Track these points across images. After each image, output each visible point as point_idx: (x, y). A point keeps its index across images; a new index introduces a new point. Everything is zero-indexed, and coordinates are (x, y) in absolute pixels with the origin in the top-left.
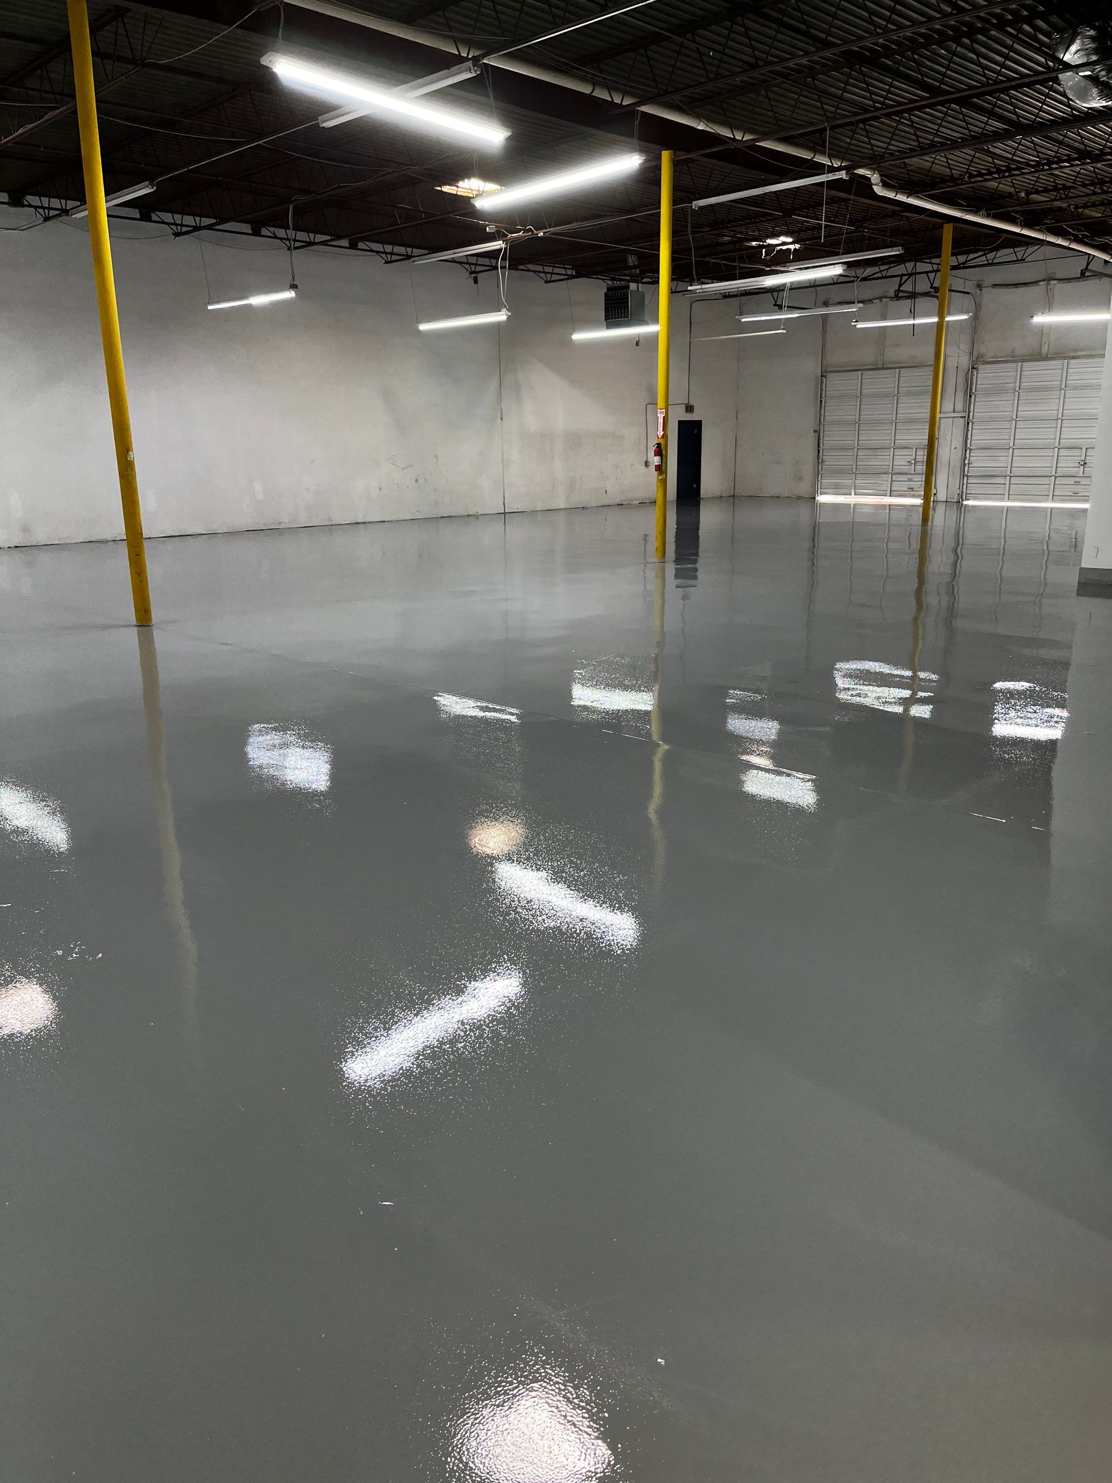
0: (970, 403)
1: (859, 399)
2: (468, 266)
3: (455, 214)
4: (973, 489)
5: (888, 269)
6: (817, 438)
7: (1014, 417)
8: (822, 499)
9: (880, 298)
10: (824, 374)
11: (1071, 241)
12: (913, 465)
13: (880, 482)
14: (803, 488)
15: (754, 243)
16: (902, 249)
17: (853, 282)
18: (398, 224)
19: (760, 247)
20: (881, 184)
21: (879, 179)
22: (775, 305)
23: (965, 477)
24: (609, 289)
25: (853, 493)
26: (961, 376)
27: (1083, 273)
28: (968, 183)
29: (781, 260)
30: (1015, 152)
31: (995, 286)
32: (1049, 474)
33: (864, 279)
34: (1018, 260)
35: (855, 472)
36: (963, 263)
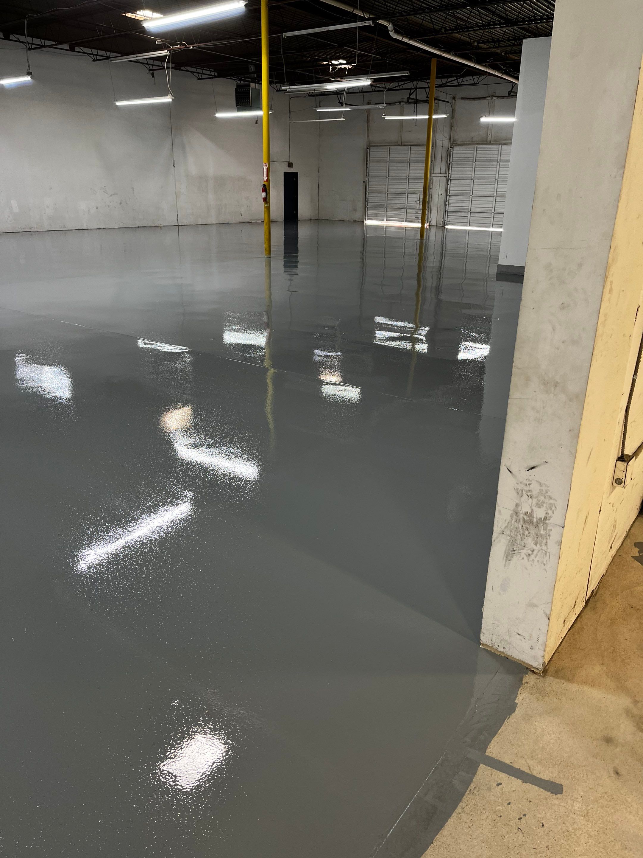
0: (449, 168)
1: (388, 163)
2: (148, 65)
3: (135, 31)
4: (451, 219)
5: (403, 85)
6: (365, 186)
7: (473, 178)
8: (368, 222)
9: (400, 102)
10: (369, 147)
11: (503, 74)
12: (418, 204)
13: (400, 213)
14: (357, 216)
15: (325, 63)
16: (409, 72)
17: (383, 91)
18: (99, 36)
19: (328, 65)
20: (394, 31)
21: (393, 27)
22: (339, 103)
23: (447, 212)
24: (238, 86)
25: (385, 219)
26: (444, 151)
27: (509, 94)
28: (443, 34)
29: (340, 75)
30: (469, 16)
31: (462, 98)
32: (490, 212)
33: (389, 90)
34: (475, 84)
35: (386, 207)
36: (445, 84)
